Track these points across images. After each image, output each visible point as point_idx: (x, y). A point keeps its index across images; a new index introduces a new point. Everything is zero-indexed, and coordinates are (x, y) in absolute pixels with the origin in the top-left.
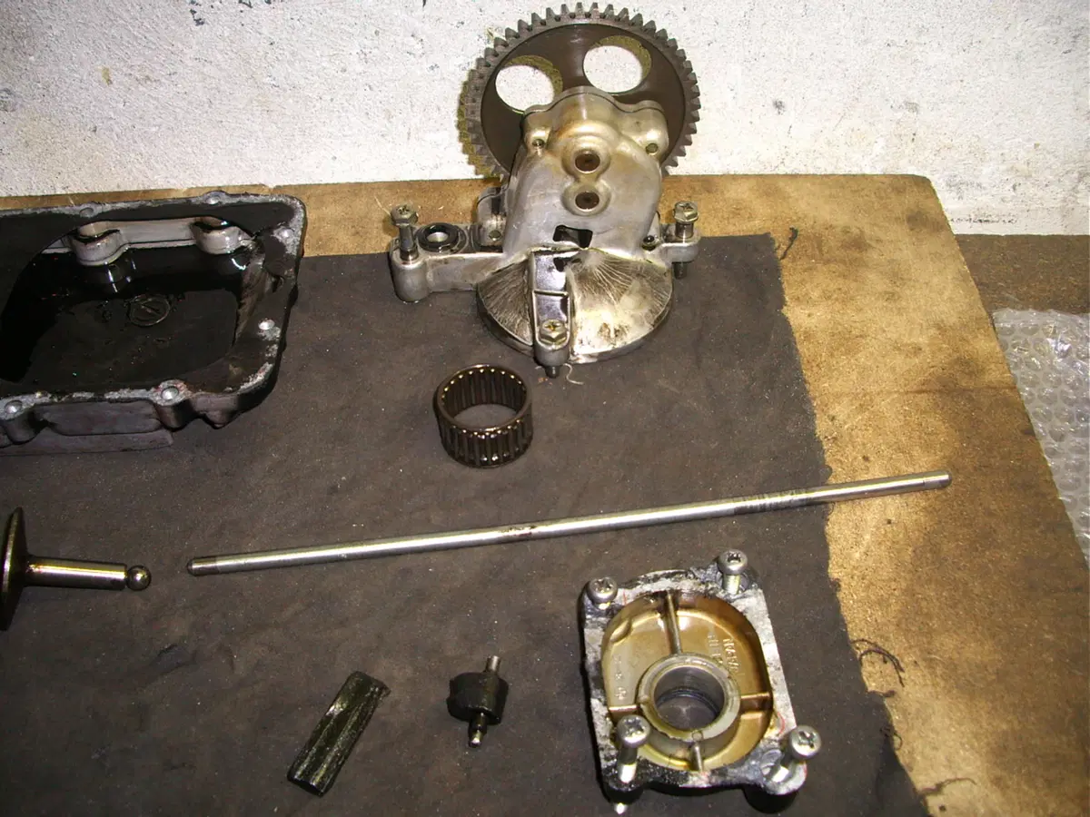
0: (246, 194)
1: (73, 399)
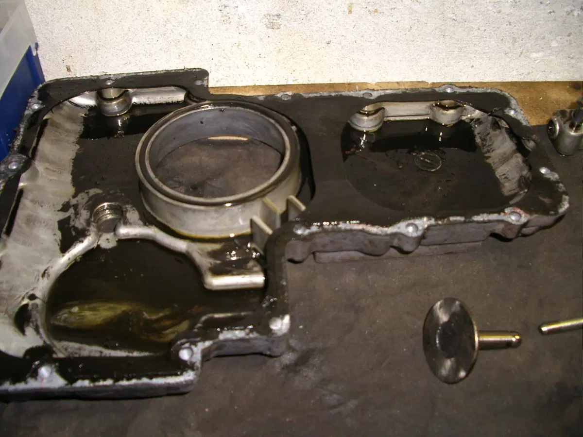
0: (470, 87)
1: (450, 221)
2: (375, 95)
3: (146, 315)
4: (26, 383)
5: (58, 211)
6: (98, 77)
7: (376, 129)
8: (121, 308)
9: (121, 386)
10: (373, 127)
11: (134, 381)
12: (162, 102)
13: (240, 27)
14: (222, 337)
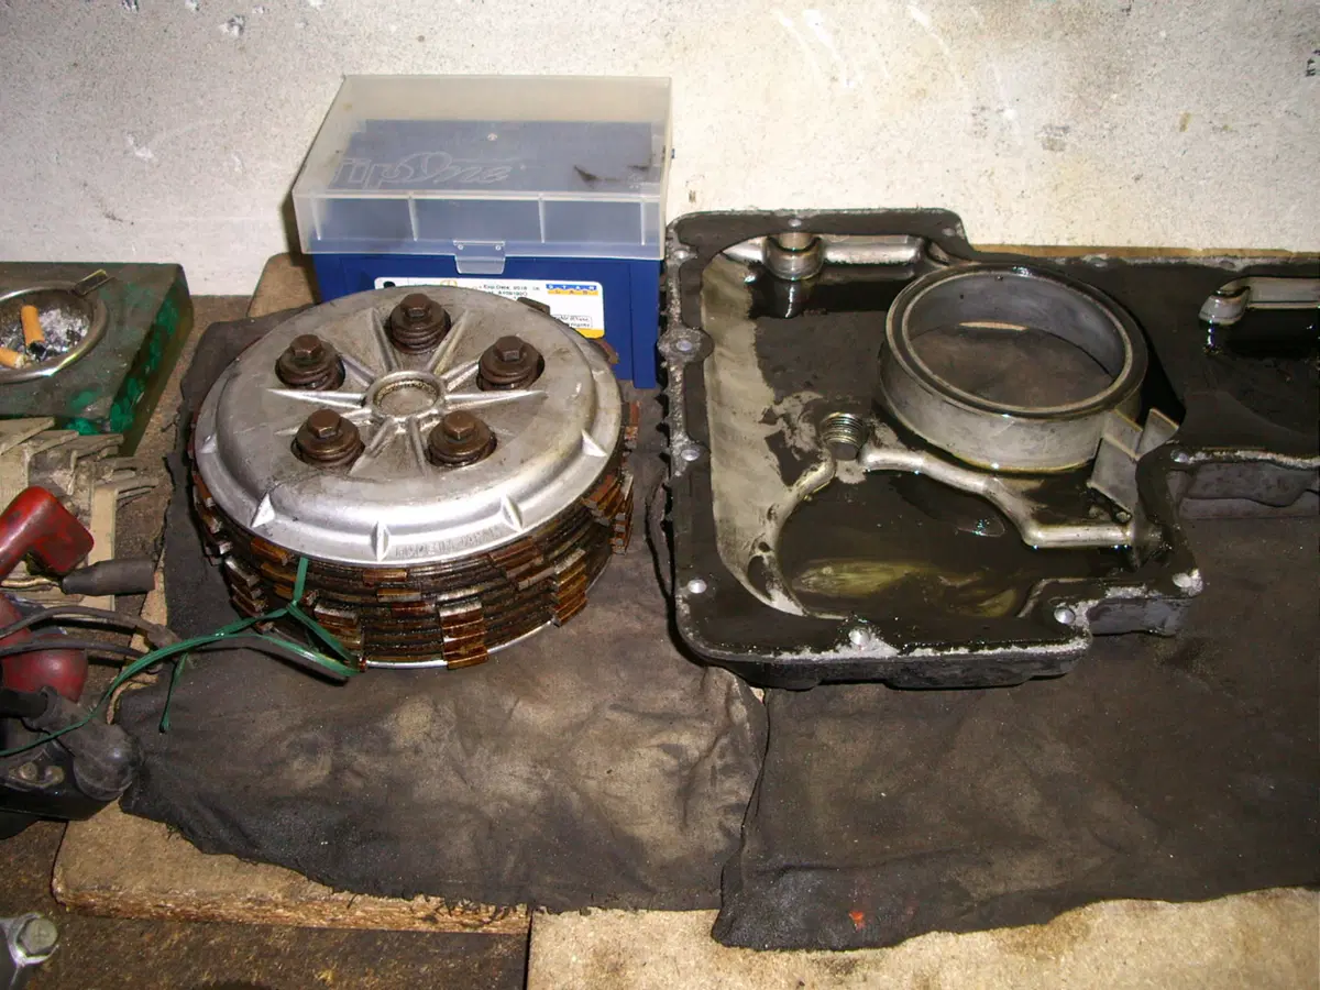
2: (1240, 265)
3: (944, 581)
4: (837, 651)
5: (760, 422)
6: (772, 213)
7: (1231, 322)
8: (903, 570)
9: (982, 655)
10: (1226, 318)
11: (999, 650)
12: (872, 261)
13: (1000, 145)
14: (1109, 595)
